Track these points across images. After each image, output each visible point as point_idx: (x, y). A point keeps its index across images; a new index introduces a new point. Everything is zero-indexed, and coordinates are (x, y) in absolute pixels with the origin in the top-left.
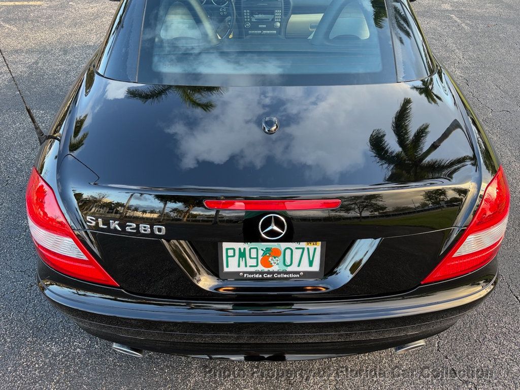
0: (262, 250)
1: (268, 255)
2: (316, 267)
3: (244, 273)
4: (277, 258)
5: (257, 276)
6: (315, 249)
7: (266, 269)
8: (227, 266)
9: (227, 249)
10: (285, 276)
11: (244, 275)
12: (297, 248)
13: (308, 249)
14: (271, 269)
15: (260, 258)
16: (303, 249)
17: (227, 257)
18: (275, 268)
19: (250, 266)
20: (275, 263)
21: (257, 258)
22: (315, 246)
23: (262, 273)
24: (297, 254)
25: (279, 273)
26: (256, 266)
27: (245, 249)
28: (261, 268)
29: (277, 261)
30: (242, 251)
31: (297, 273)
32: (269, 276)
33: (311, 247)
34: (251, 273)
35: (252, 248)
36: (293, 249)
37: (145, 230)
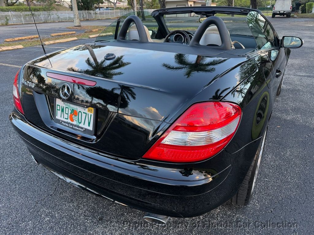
0: (70, 110)
1: (72, 113)
2: (91, 128)
4: (76, 117)
5: (67, 125)
6: (91, 115)
7: (71, 122)
8: (57, 116)
9: (58, 105)
10: (77, 128)
11: (62, 122)
12: (84, 113)
13: (88, 114)
14: (73, 123)
16: (86, 114)
17: (57, 110)
18: (75, 123)
19: (65, 118)
20: (75, 120)
21: (68, 114)
23: (69, 123)
24: (84, 115)
25: (75, 126)
26: (67, 119)
27: (64, 106)
28: (69, 121)
30: (63, 108)
31: (82, 128)
32: (71, 126)
33: (90, 114)
34: (65, 122)
35: (66, 107)
36: (82, 113)
37: (30, 85)
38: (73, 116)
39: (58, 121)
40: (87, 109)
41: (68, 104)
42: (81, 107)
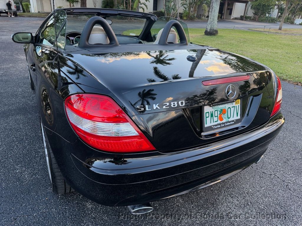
0: (219, 111)
1: (221, 113)
2: (239, 117)
3: (213, 126)
4: (225, 115)
5: (219, 126)
6: (239, 106)
7: (221, 122)
8: (206, 124)
9: (206, 113)
10: (229, 124)
13: (236, 106)
14: (223, 121)
15: (219, 116)
16: (234, 107)
17: (206, 117)
18: (225, 120)
19: (215, 122)
20: (224, 118)
21: (217, 116)
22: (239, 105)
23: (220, 124)
24: (232, 109)
25: (227, 123)
26: (217, 121)
27: (213, 111)
28: (219, 122)
30: (212, 113)
31: (233, 121)
32: (223, 125)
33: (237, 105)
34: (216, 125)
35: (215, 111)
36: (231, 108)
37: (174, 105)
38: (222, 115)
39: (210, 128)
40: (234, 103)
41: (217, 106)
42: (229, 104)
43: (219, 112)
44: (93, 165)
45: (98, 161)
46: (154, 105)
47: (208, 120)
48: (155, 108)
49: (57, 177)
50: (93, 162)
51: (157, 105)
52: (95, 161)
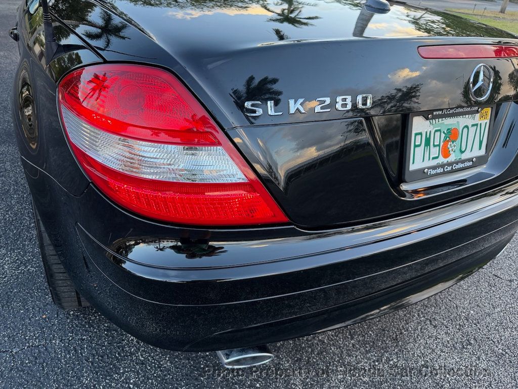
0: (444, 132)
1: (448, 139)
2: (482, 152)
3: (429, 168)
4: (455, 143)
5: (439, 170)
6: (486, 124)
7: (445, 161)
8: (413, 163)
9: (416, 134)
10: (462, 166)
11: (428, 171)
12: (472, 125)
13: (481, 124)
14: (450, 159)
15: (442, 144)
16: (477, 125)
17: (416, 146)
18: (453, 157)
19: (434, 158)
20: (452, 150)
21: (439, 145)
22: (485, 121)
23: (443, 166)
24: (472, 131)
25: (457, 163)
26: (437, 158)
27: (430, 132)
28: (442, 160)
29: (455, 146)
30: (428, 137)
31: (470, 160)
32: (449, 168)
33: (483, 122)
34: (434, 168)
35: (436, 131)
36: (470, 126)
37: (345, 105)
38: (450, 143)
39: (422, 174)
40: (478, 115)
41: (440, 120)
42: (467, 116)
43: (443, 135)
44: (130, 256)
45: (142, 245)
46: (292, 102)
47: (419, 151)
48: (292, 111)
49: (57, 274)
50: (129, 249)
51: (301, 101)
52: (136, 246)
